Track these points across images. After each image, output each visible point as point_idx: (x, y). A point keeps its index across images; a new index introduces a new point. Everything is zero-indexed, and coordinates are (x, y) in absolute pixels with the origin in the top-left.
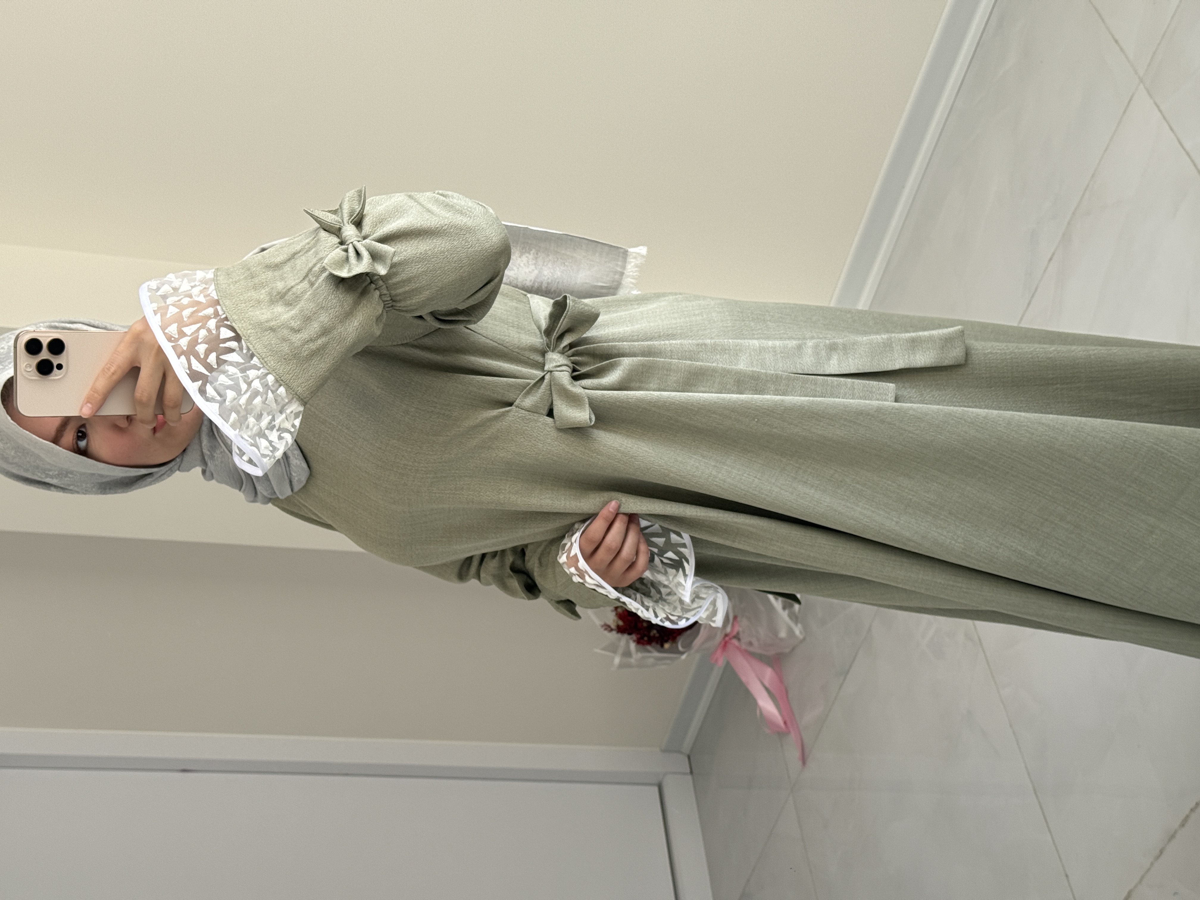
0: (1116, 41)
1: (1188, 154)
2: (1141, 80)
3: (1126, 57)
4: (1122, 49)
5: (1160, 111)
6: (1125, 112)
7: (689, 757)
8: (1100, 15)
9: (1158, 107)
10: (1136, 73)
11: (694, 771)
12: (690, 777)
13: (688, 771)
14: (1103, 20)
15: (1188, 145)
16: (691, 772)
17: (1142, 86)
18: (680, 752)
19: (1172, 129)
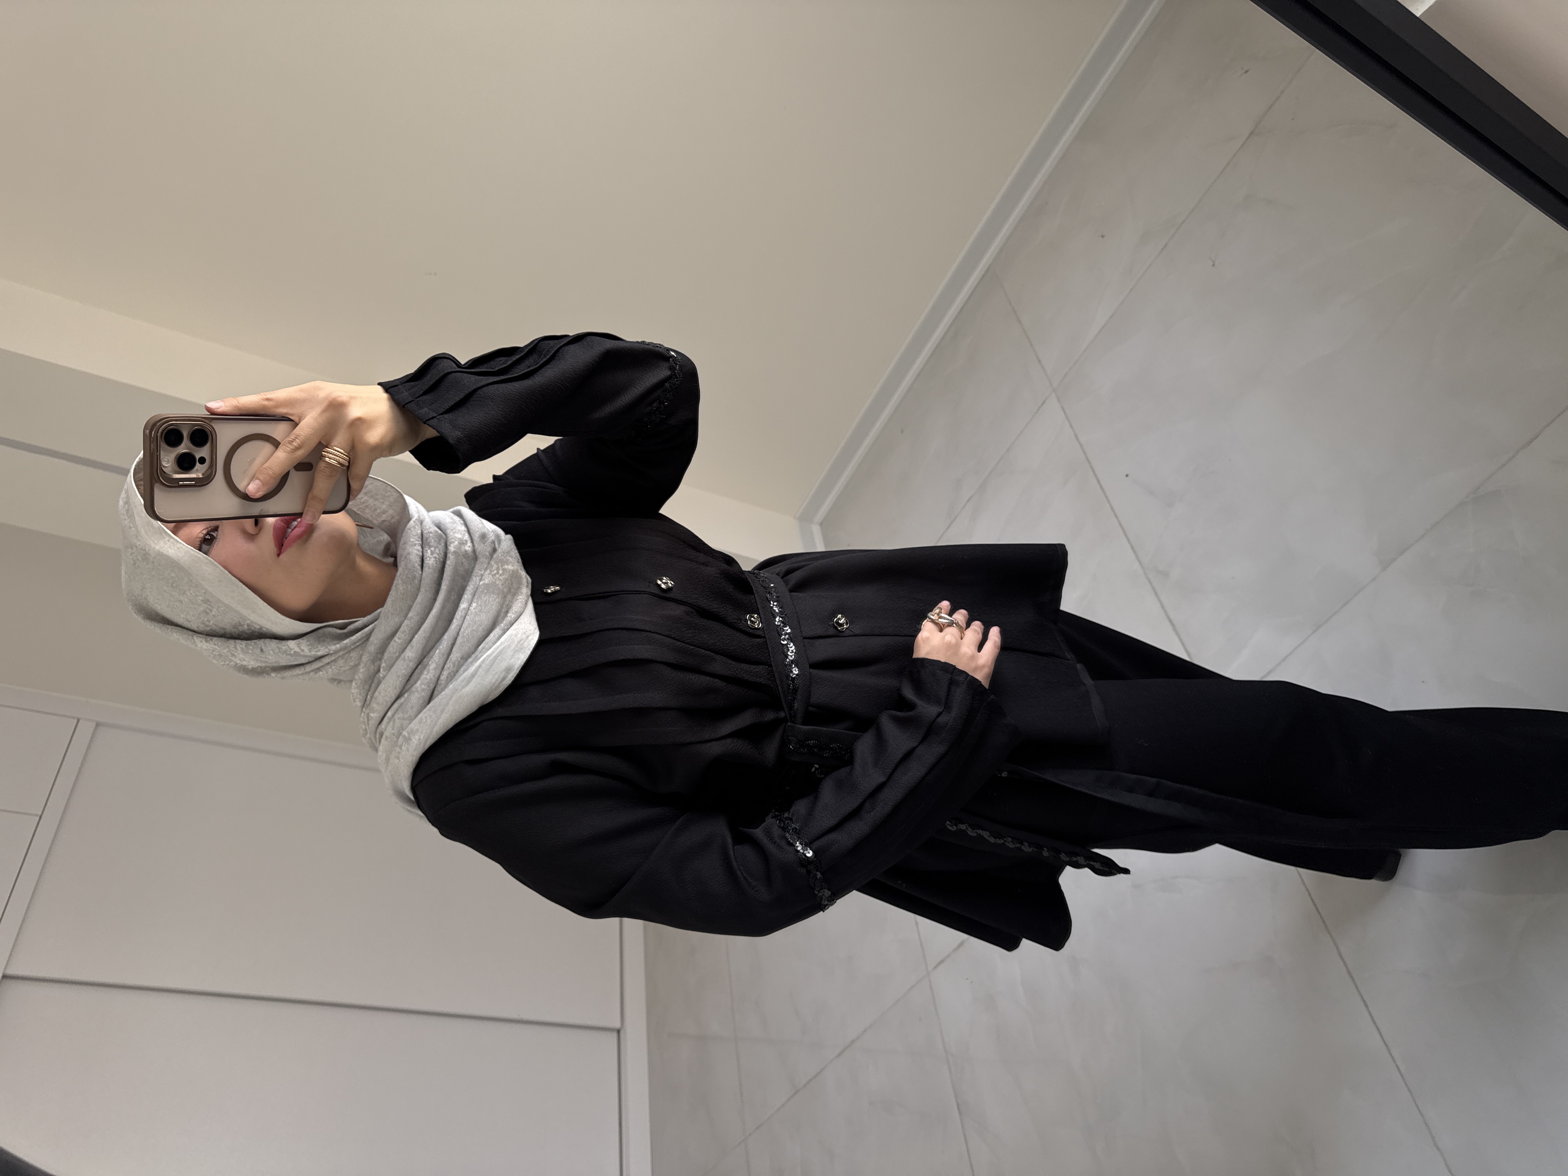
0: (1040, 361)
1: (1081, 445)
2: (1054, 391)
3: (1046, 373)
4: (1042, 367)
5: (1065, 413)
6: (1038, 410)
9: (1064, 410)
10: (1051, 384)
14: (1032, 347)
15: (1081, 440)
17: (1054, 394)
19: (1071, 427)
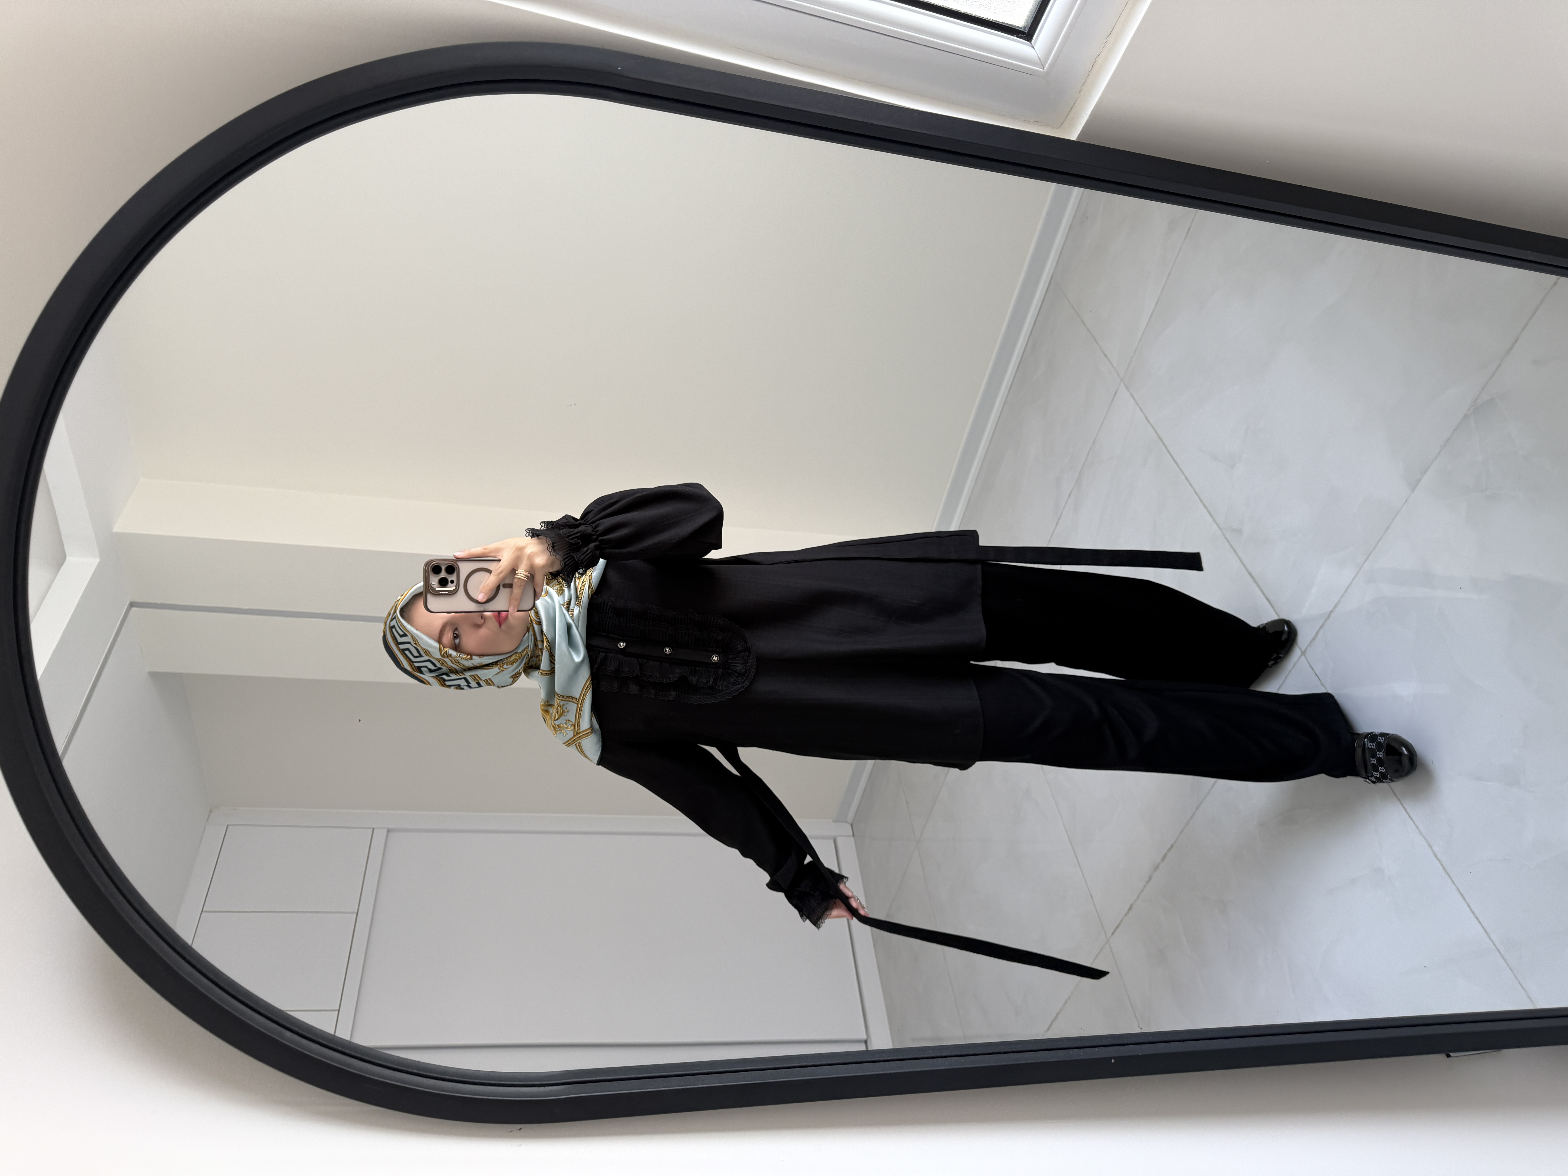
0: (1106, 356)
2: (1122, 380)
3: (1112, 365)
4: (1109, 360)
5: (1134, 399)
6: (1113, 400)
7: (852, 825)
8: (1095, 340)
9: (1133, 397)
10: (1118, 375)
11: (855, 834)
12: (852, 838)
13: (851, 834)
14: (1097, 343)
15: (1151, 421)
16: (853, 835)
17: (1122, 384)
18: (846, 822)
19: (1142, 411)
